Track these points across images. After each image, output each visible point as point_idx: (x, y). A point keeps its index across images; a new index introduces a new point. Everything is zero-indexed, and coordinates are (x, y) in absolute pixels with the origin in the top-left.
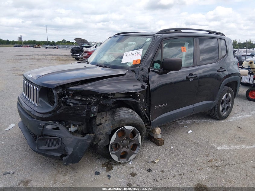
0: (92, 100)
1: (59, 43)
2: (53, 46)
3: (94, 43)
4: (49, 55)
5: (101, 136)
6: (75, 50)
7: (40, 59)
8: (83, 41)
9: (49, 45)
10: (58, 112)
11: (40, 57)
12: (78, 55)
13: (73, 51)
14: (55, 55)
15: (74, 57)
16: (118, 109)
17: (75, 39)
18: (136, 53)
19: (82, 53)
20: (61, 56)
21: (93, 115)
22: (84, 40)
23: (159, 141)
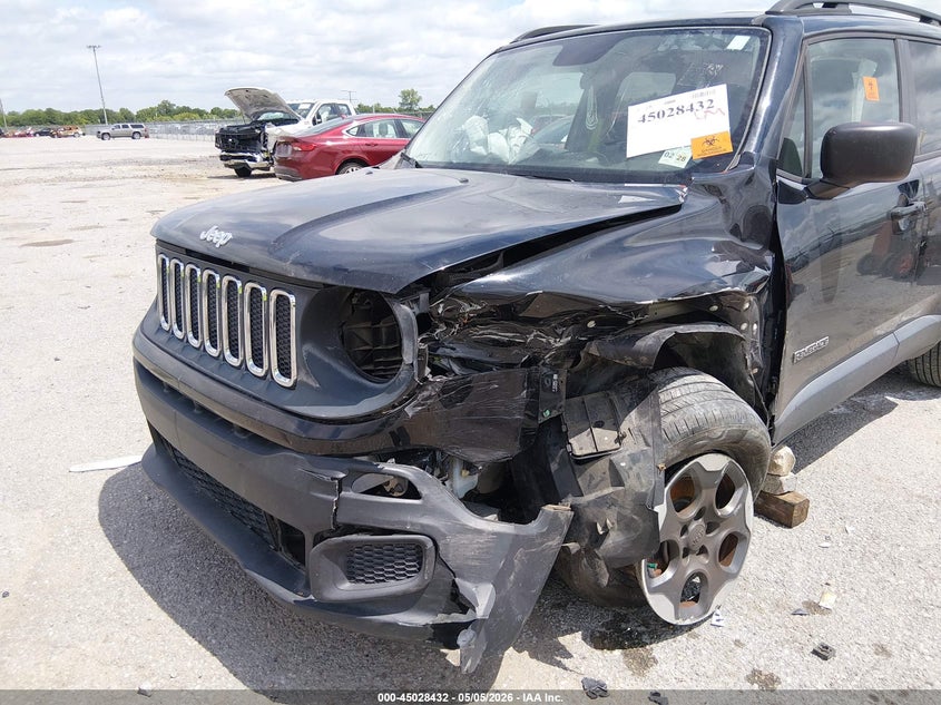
0: (552, 341)
1: (147, 115)
2: (127, 127)
3: (307, 106)
4: (125, 162)
5: (609, 512)
6: (233, 137)
7: (94, 179)
8: (263, 101)
9: (113, 126)
10: (410, 411)
11: (90, 172)
12: (249, 154)
13: (223, 139)
14: (150, 163)
15: (230, 167)
16: (659, 378)
17: (230, 93)
18: (696, 106)
19: (263, 149)
20: (171, 162)
21: (548, 412)
22: (265, 95)
23: (793, 506)
